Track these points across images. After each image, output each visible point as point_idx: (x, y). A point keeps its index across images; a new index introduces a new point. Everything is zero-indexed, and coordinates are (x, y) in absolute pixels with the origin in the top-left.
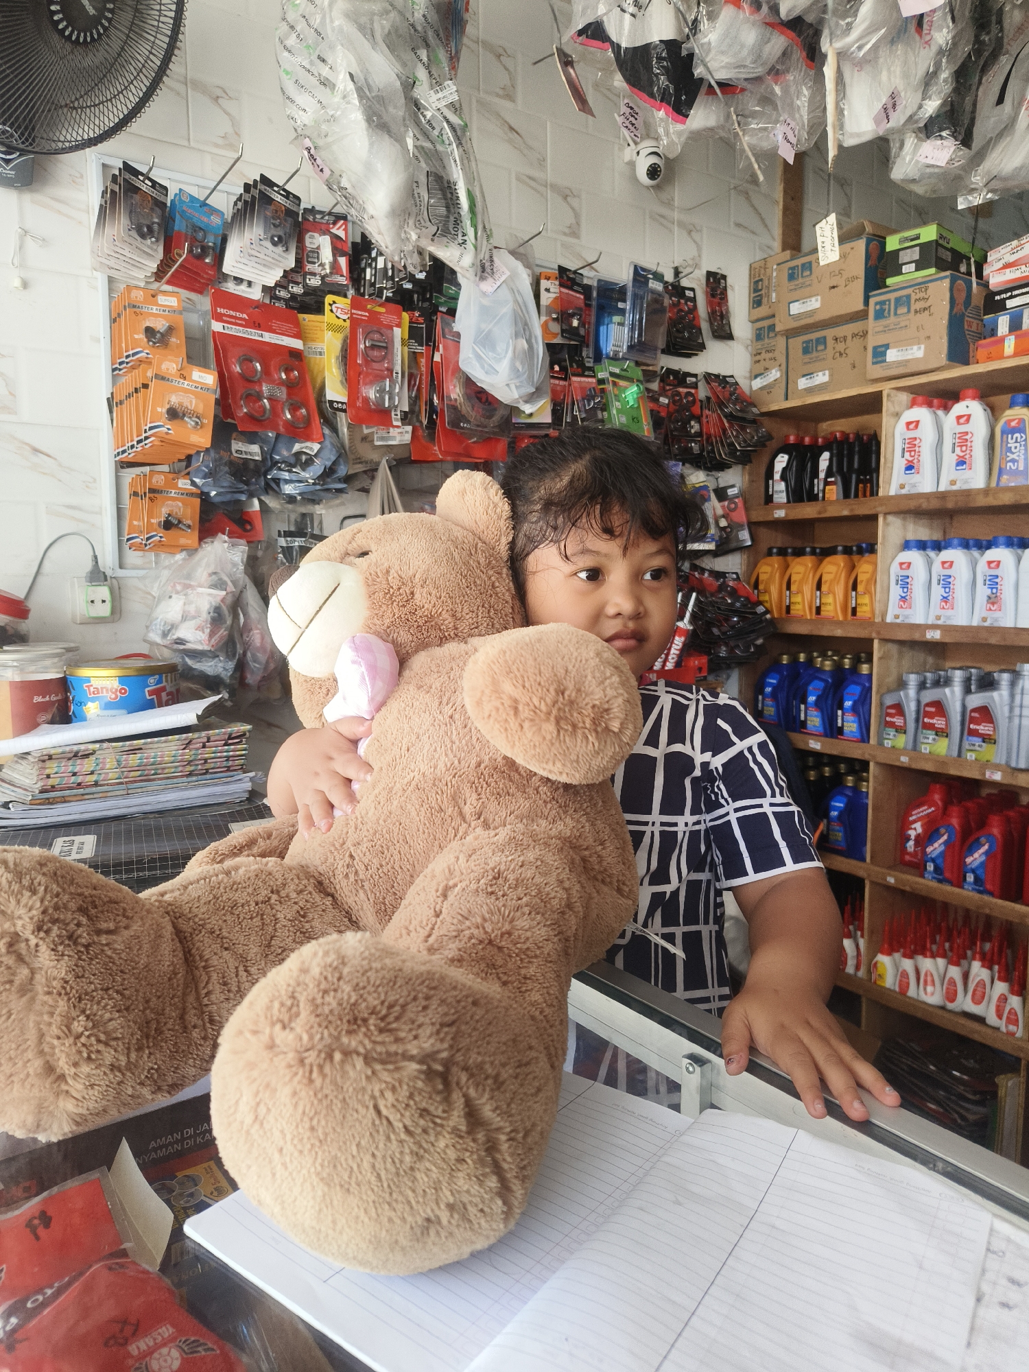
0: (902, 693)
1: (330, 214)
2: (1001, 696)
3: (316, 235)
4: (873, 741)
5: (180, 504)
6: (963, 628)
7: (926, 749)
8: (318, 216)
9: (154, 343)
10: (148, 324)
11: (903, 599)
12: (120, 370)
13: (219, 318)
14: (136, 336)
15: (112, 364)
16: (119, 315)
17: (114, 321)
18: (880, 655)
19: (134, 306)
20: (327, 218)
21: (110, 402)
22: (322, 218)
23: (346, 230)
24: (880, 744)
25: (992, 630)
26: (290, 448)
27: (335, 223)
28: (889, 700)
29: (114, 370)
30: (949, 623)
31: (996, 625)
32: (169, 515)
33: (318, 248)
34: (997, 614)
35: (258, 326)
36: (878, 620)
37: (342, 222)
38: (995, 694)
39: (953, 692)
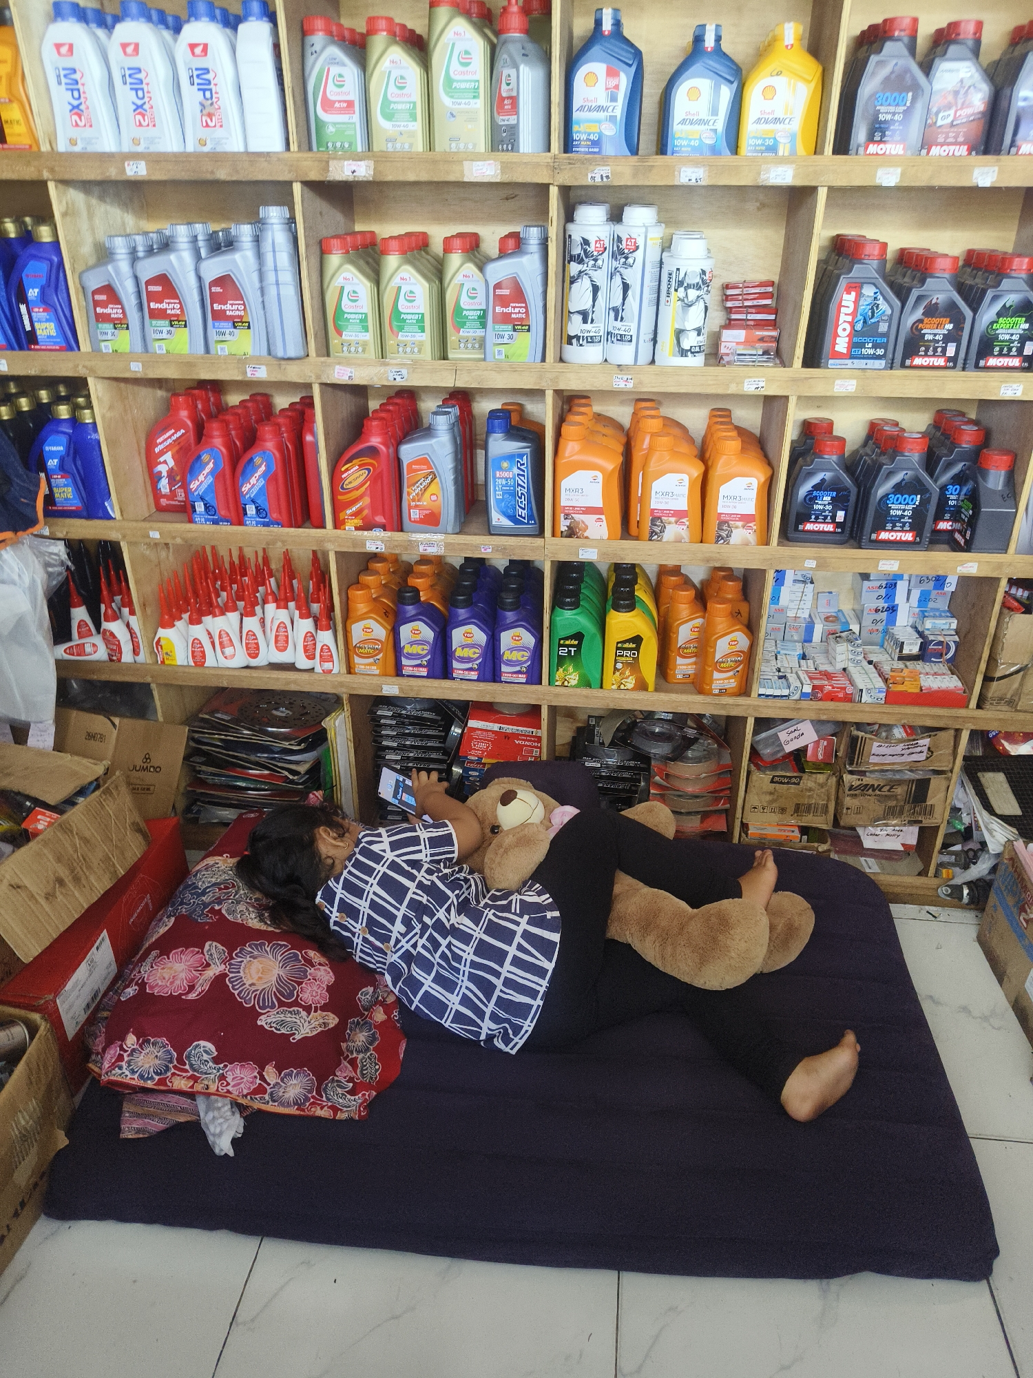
0: (110, 268)
2: (245, 258)
4: (85, 346)
6: (175, 155)
7: (160, 347)
11: (76, 109)
18: (63, 209)
24: (96, 350)
25: (218, 157)
28: (95, 281)
30: (153, 149)
31: (219, 149)
34: (219, 133)
36: (45, 148)
38: (237, 256)
39: (180, 259)
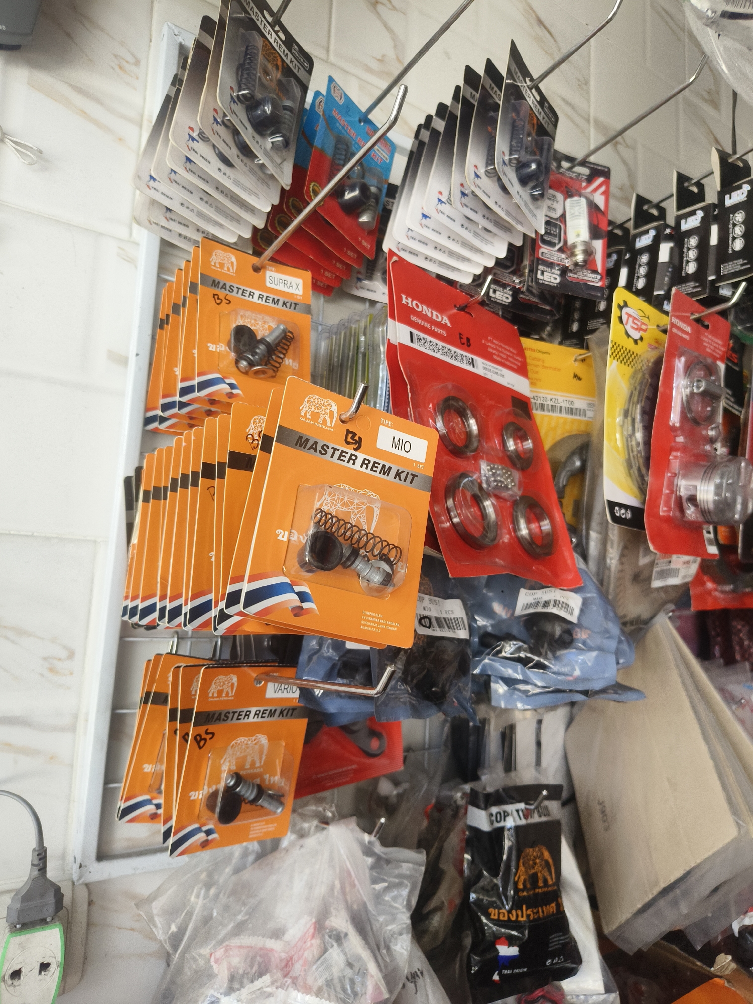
1: (583, 163)
3: (560, 196)
5: (263, 740)
8: (565, 165)
9: (251, 364)
10: (240, 322)
12: (162, 420)
13: (405, 315)
14: (212, 347)
15: (147, 409)
16: (176, 309)
17: (161, 323)
19: (215, 284)
20: (578, 169)
21: (131, 486)
22: (570, 169)
23: (606, 194)
26: (510, 602)
27: (590, 179)
29: (148, 421)
32: (239, 778)
33: (563, 217)
35: (466, 343)
37: (601, 180)
